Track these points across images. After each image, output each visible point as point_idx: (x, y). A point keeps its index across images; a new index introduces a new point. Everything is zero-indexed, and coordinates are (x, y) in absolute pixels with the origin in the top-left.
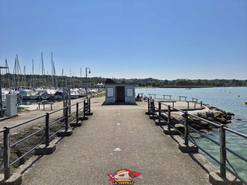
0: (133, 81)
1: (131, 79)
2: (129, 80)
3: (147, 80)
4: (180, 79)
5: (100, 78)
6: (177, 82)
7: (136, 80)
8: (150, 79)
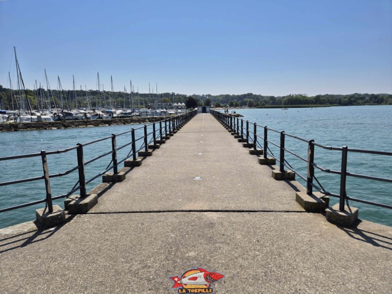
0: (224, 98)
1: (221, 96)
2: (217, 96)
3: (245, 96)
4: (294, 94)
5: (173, 94)
6: (285, 99)
7: (228, 96)
8: (250, 95)
